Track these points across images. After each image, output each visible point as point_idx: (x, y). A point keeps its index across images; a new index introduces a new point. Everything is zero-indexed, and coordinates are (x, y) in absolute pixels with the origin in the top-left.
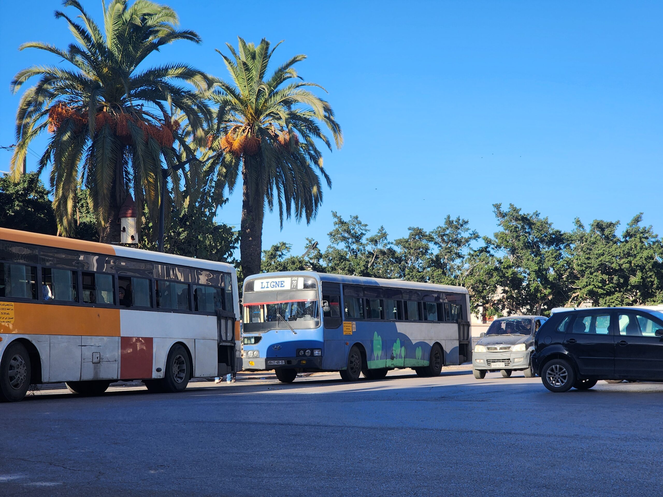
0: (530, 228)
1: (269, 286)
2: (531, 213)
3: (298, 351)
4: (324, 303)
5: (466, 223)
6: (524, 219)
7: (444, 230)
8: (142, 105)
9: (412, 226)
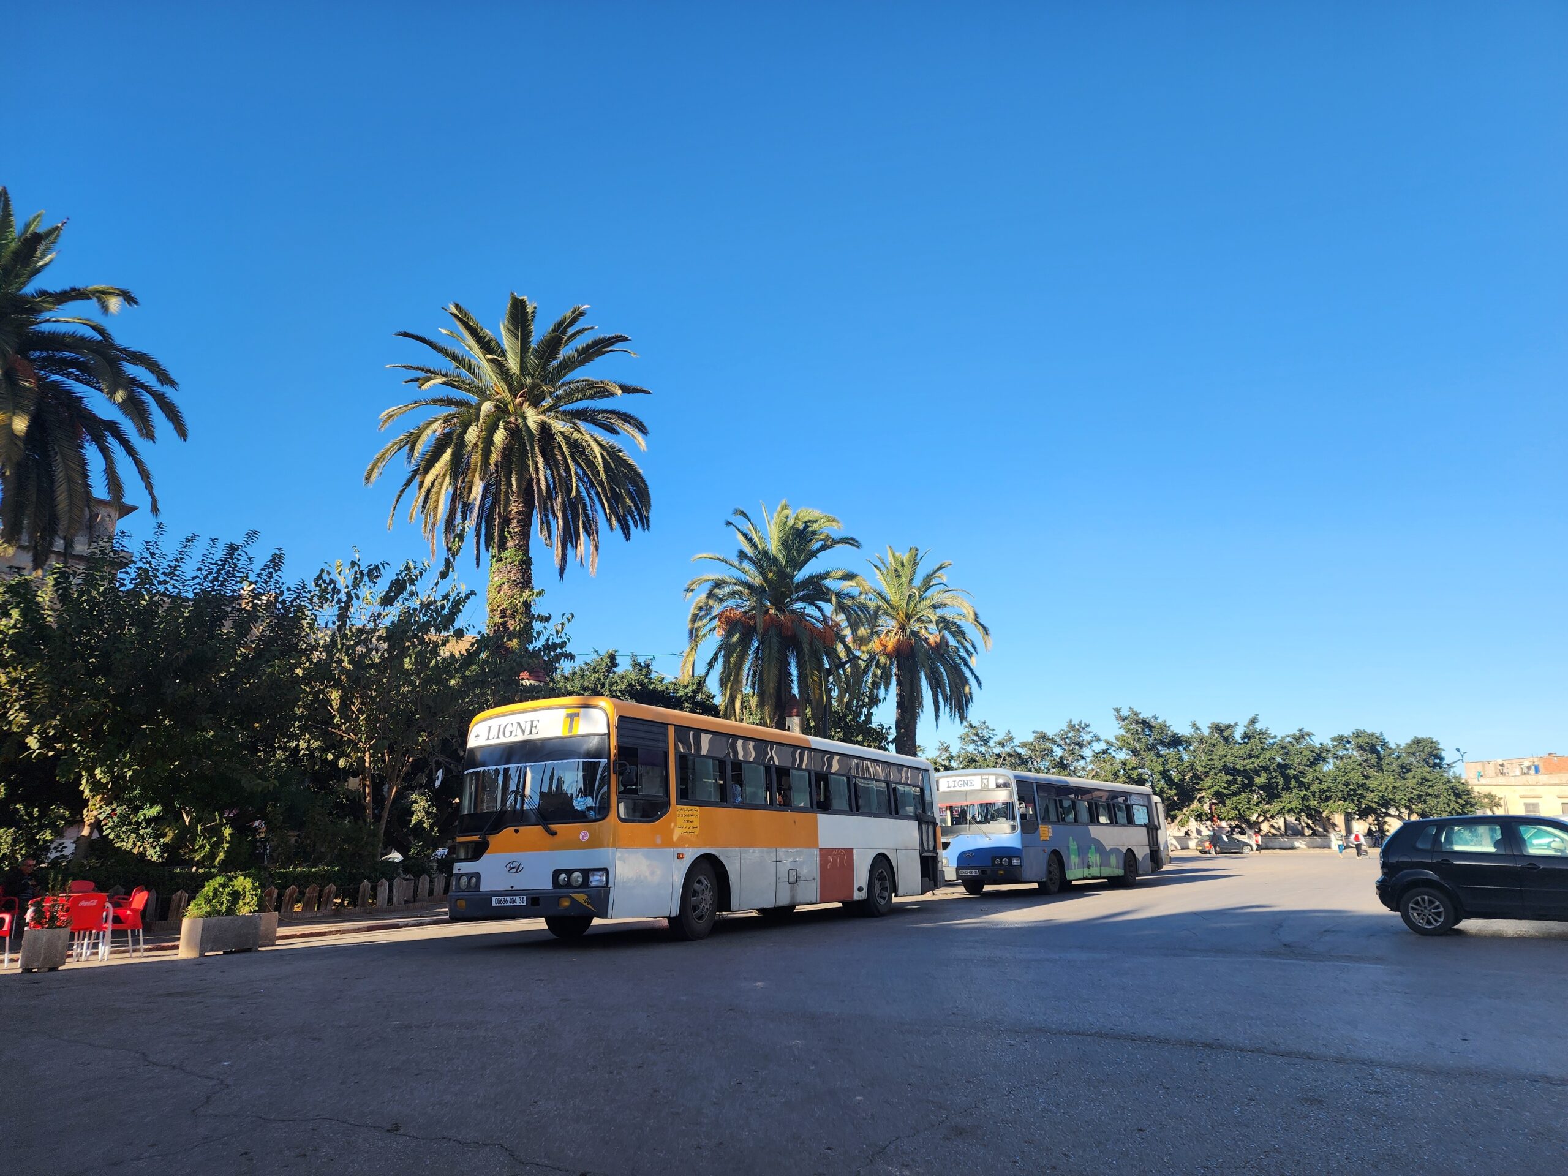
0: (1151, 730)
1: (956, 785)
2: (1150, 716)
3: (994, 859)
4: (1020, 804)
5: (1088, 726)
6: (1145, 723)
7: (1067, 733)
8: (805, 608)
9: (1036, 730)
